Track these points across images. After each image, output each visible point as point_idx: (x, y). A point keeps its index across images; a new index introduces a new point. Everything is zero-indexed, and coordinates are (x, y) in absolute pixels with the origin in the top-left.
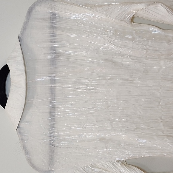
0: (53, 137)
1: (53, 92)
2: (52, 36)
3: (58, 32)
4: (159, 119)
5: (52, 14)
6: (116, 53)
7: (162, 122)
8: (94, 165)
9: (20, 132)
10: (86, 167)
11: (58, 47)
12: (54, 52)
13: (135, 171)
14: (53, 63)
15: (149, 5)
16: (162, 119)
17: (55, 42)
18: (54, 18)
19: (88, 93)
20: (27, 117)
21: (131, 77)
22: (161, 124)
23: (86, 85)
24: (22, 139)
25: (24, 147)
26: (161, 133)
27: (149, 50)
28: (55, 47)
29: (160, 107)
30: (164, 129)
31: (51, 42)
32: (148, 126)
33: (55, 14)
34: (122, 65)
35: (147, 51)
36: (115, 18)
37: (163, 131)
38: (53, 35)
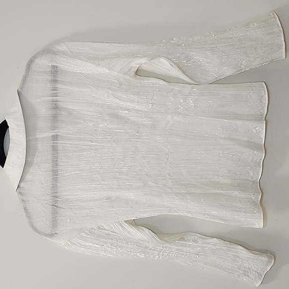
0: (56, 197)
1: (55, 149)
2: (53, 90)
3: (59, 86)
4: (167, 176)
5: (53, 67)
6: (121, 107)
7: (170, 179)
8: (101, 227)
9: (20, 193)
10: (92, 229)
11: (60, 101)
12: (55, 107)
13: (144, 231)
14: (55, 118)
15: (151, 60)
16: (170, 176)
17: (56, 96)
18: (55, 71)
19: (92, 150)
20: (28, 177)
21: (138, 132)
22: (170, 180)
23: (90, 141)
24: (23, 200)
25: (25, 209)
26: (170, 190)
27: (155, 104)
28: (57, 101)
29: (168, 163)
30: (173, 186)
31: (53, 96)
32: (156, 183)
33: (57, 67)
34: (128, 119)
35: (152, 106)
36: (118, 72)
37: (171, 188)
38: (55, 89)
